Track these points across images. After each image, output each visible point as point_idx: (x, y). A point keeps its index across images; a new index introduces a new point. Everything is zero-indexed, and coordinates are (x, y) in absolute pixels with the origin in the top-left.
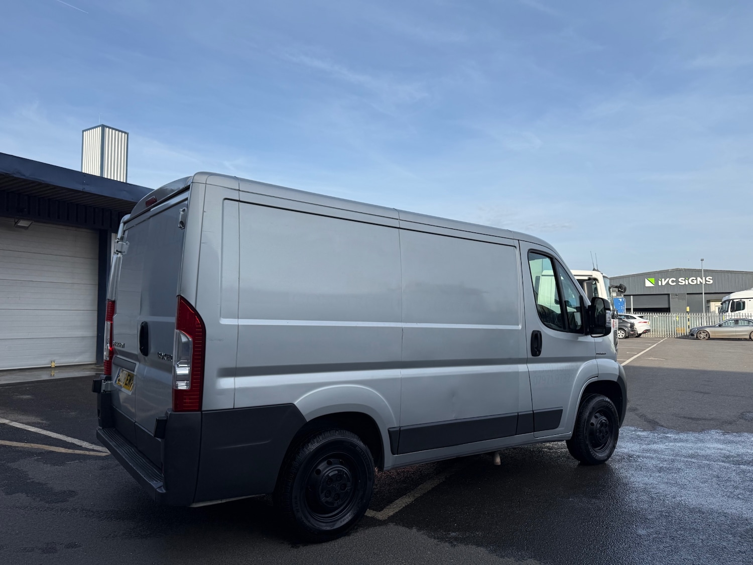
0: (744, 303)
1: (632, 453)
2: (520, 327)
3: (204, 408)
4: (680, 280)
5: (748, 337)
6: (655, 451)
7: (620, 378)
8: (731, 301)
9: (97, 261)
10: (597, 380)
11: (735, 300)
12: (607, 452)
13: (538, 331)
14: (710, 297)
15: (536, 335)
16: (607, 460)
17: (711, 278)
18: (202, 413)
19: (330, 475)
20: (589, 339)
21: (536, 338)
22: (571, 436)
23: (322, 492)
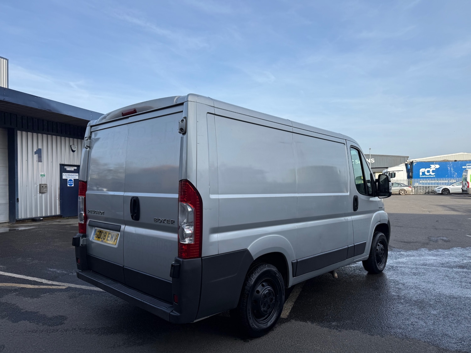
0: (395, 174)
1: (392, 265)
2: (348, 194)
3: (203, 255)
4: (356, 161)
5: (398, 193)
6: (403, 263)
7: (389, 222)
8: (388, 173)
9: (7, 151)
10: (379, 224)
11: (390, 172)
12: (383, 265)
13: (357, 196)
14: (375, 170)
15: (356, 198)
16: (383, 270)
17: (373, 159)
18: (202, 259)
19: (265, 293)
20: (376, 199)
21: (356, 200)
22: (368, 257)
23: (262, 305)
